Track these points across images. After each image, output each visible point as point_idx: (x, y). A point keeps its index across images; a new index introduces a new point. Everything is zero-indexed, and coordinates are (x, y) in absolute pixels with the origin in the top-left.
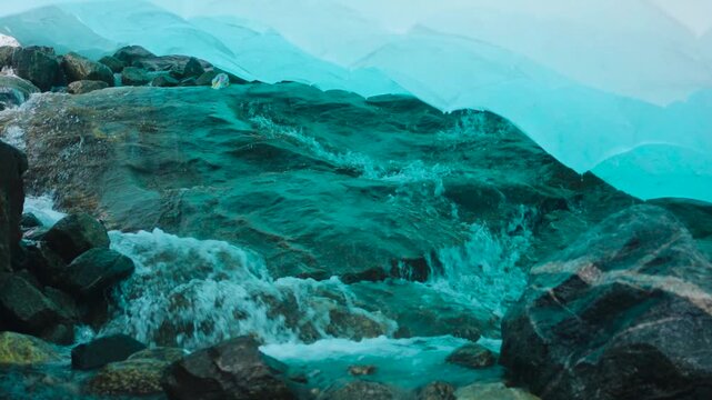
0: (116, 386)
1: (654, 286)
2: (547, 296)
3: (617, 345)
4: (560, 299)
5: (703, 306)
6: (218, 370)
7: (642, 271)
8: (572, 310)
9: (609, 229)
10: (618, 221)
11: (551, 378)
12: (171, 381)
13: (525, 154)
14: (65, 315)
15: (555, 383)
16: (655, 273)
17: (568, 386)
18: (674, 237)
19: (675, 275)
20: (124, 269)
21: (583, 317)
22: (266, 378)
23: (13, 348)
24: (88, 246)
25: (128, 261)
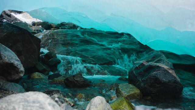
0: (56, 82)
1: (157, 65)
2: (137, 67)
3: (150, 76)
4: (140, 68)
5: (166, 69)
6: (75, 80)
7: (155, 62)
8: (142, 70)
9: (149, 55)
10: (151, 53)
11: (137, 83)
12: (66, 82)
13: (135, 42)
14: (47, 70)
15: (138, 83)
16: (157, 63)
17: (140, 84)
18: (161, 56)
19: (161, 63)
20: (59, 62)
21: (144, 71)
22: (83, 81)
23: (37, 75)
24: (52, 57)
25: (60, 60)
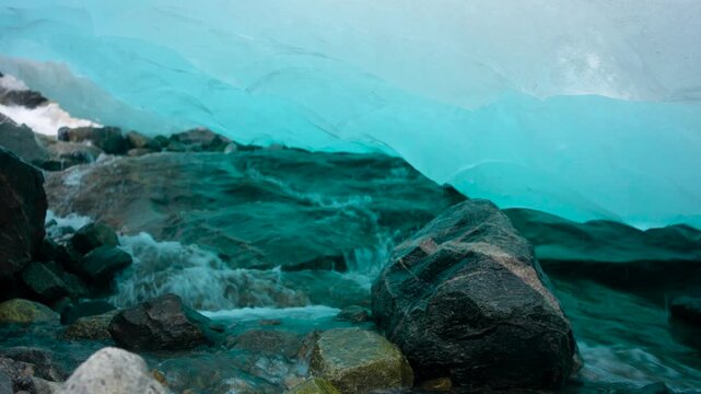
0: (81, 334)
1: (469, 249)
2: (398, 264)
3: (439, 293)
4: (407, 265)
5: (503, 263)
6: (149, 318)
7: (463, 241)
8: (413, 273)
9: (448, 215)
10: (455, 209)
11: (396, 324)
12: (116, 328)
14: (71, 290)
15: (398, 327)
16: (472, 241)
17: (407, 328)
18: (490, 219)
19: (485, 241)
20: (123, 263)
21: (420, 277)
22: (186, 325)
23: (20, 310)
24: (100, 244)
25: (129, 256)
